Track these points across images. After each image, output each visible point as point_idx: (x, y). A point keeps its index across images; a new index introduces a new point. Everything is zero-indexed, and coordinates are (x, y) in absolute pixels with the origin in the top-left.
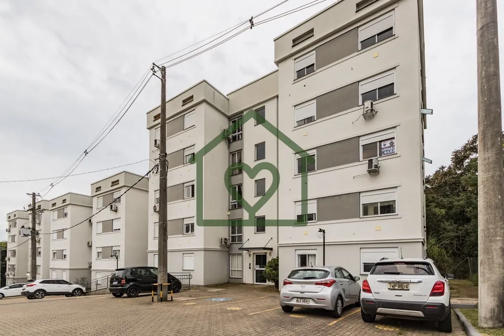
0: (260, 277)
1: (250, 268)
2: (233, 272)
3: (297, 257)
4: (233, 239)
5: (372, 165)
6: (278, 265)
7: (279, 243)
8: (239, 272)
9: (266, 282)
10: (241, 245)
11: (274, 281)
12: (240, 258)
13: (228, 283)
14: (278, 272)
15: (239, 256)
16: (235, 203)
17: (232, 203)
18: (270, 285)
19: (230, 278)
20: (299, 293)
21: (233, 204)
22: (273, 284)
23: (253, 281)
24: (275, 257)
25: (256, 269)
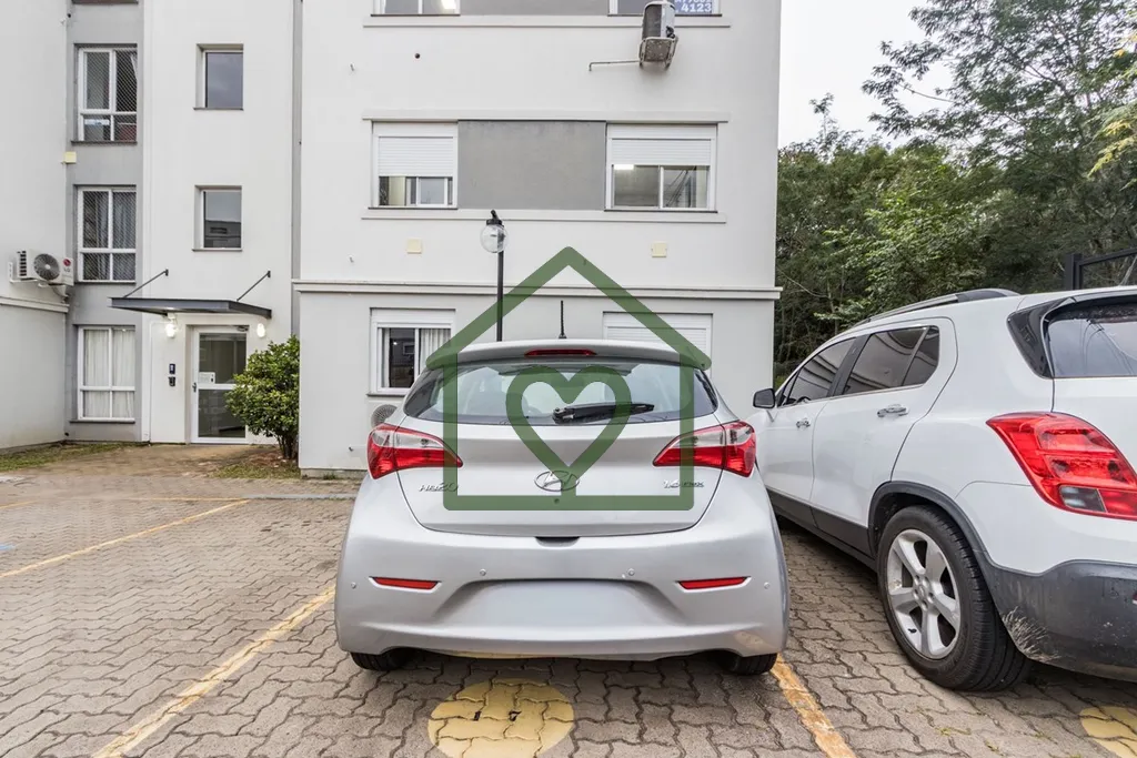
0: (219, 418)
1: (172, 382)
2: (91, 397)
3: (377, 338)
4: (94, 266)
5: (659, 26)
6: (296, 370)
7: (304, 277)
8: (121, 399)
9: (244, 436)
10: (130, 289)
11: (279, 432)
12: (126, 341)
13: (64, 443)
14: (296, 397)
15: (120, 337)
16: (105, 122)
17: (86, 117)
18: (261, 447)
19: (74, 422)
20: (531, 544)
21: (92, 122)
22: (274, 441)
23: (188, 433)
24: (282, 338)
25: (199, 387)
